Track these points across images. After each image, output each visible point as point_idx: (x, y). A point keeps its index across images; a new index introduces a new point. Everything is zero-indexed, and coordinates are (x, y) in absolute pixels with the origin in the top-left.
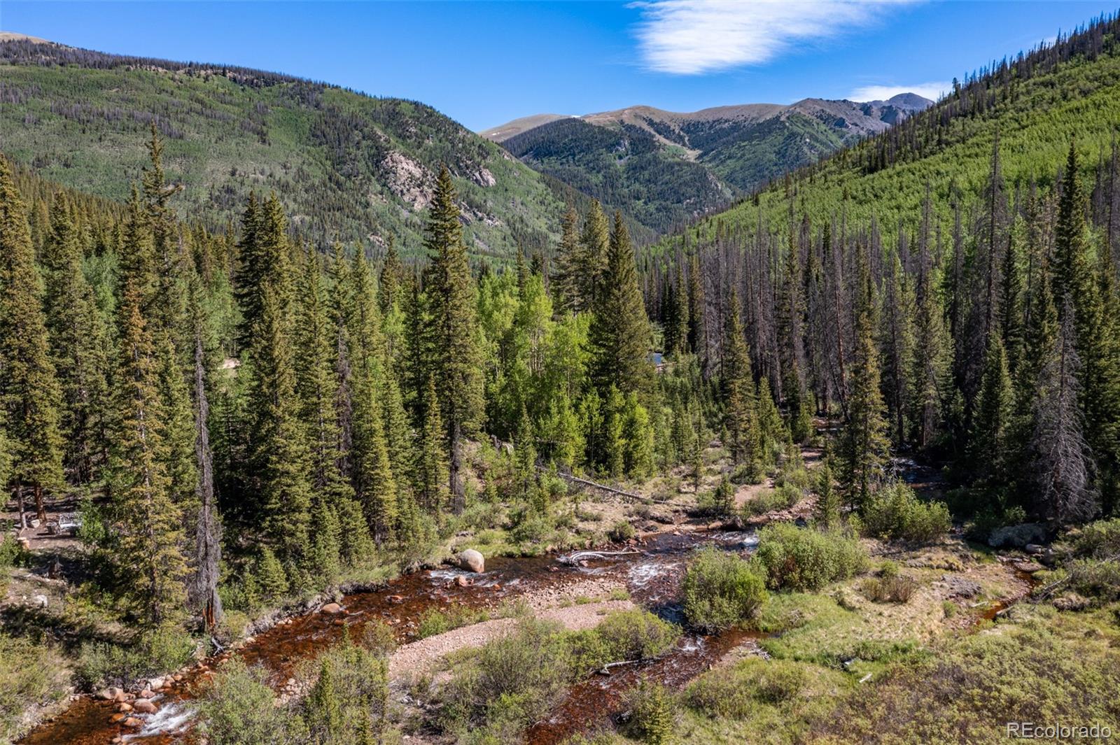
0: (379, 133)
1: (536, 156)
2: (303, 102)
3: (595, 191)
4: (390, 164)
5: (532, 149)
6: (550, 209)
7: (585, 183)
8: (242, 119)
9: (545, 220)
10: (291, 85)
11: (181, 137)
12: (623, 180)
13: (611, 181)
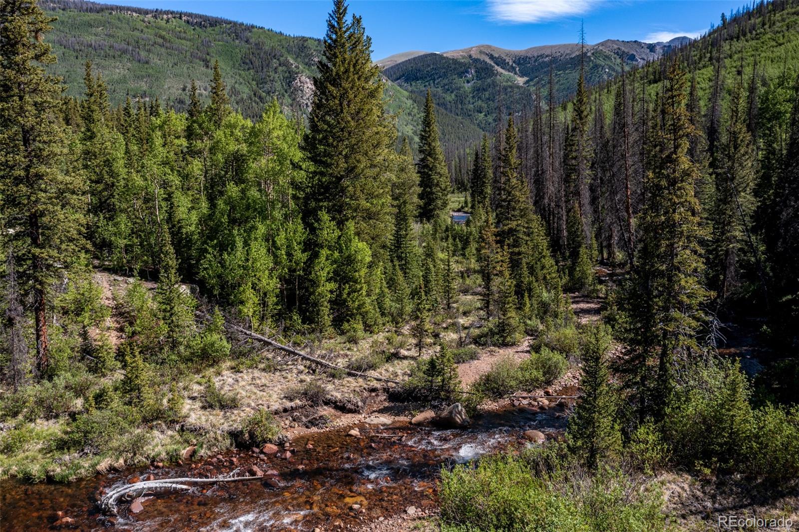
0: (292, 61)
1: (406, 81)
2: (237, 39)
3: (449, 106)
4: (299, 84)
5: (404, 75)
6: (415, 118)
7: (442, 101)
8: (192, 50)
9: (411, 127)
10: (228, 26)
11: (147, 63)
12: (470, 99)
13: (461, 99)
